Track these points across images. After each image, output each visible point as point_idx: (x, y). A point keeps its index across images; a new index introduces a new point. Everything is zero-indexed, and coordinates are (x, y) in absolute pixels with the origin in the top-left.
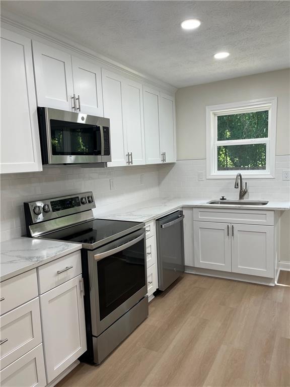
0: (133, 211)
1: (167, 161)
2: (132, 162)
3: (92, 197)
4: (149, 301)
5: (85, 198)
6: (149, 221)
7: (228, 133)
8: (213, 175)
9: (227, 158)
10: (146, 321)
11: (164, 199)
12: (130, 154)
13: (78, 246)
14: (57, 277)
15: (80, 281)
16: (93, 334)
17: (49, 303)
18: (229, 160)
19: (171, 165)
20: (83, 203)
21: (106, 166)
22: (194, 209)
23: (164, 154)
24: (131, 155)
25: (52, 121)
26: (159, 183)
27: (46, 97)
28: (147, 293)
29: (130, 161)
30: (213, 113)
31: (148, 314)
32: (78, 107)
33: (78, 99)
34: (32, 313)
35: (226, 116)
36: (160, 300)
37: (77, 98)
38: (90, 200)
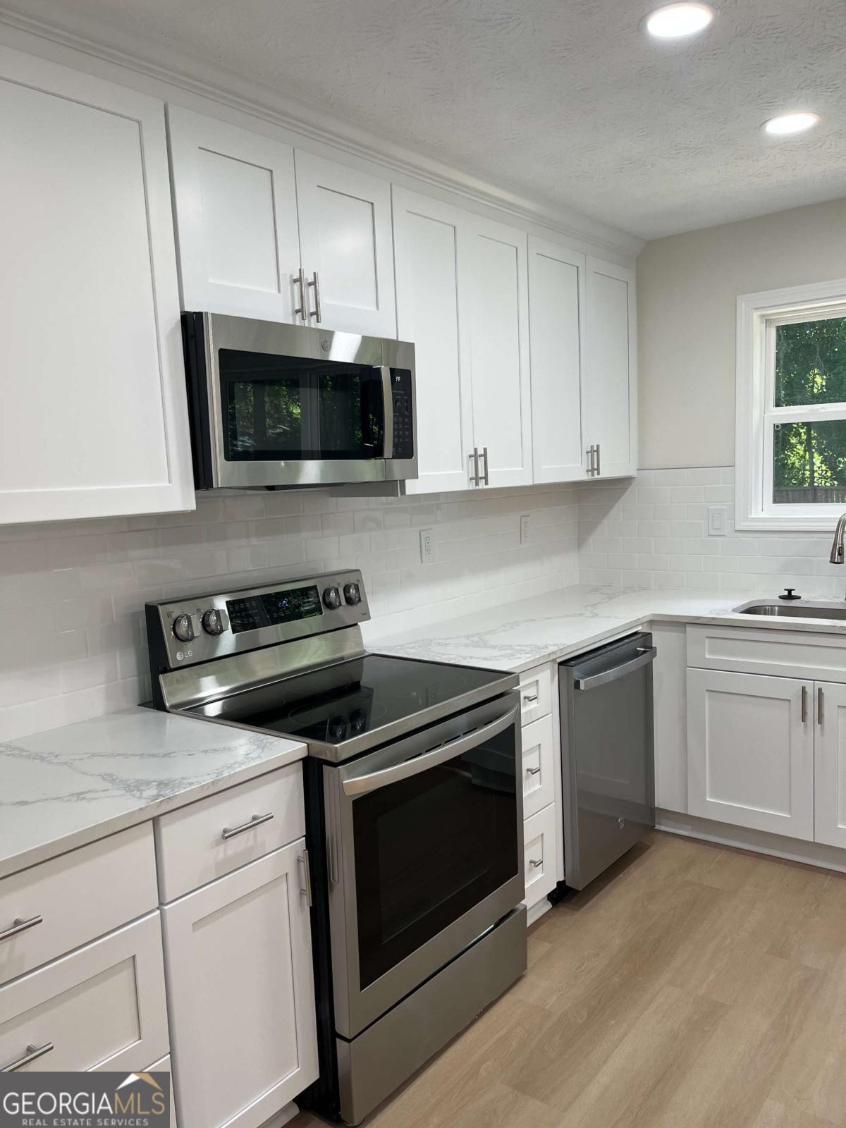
0: (489, 632)
1: (606, 473)
2: (486, 478)
3: (357, 588)
4: (529, 922)
5: (337, 591)
6: (534, 668)
7: (818, 379)
8: (754, 520)
9: (812, 457)
10: (516, 988)
11: (596, 590)
12: (481, 452)
13: (294, 748)
14: (222, 847)
15: (298, 861)
16: (338, 1029)
17: (194, 930)
18: (818, 464)
19: (619, 485)
20: (330, 606)
21: (403, 492)
22: (689, 629)
23: (594, 452)
24: (485, 455)
25: (223, 354)
26: (581, 542)
27: (211, 281)
28: (523, 898)
29: (482, 474)
30: (763, 316)
31: (525, 967)
32: (313, 310)
33: (314, 283)
34: (138, 960)
35: (812, 324)
36: (569, 919)
37: (311, 279)
38: (353, 596)
